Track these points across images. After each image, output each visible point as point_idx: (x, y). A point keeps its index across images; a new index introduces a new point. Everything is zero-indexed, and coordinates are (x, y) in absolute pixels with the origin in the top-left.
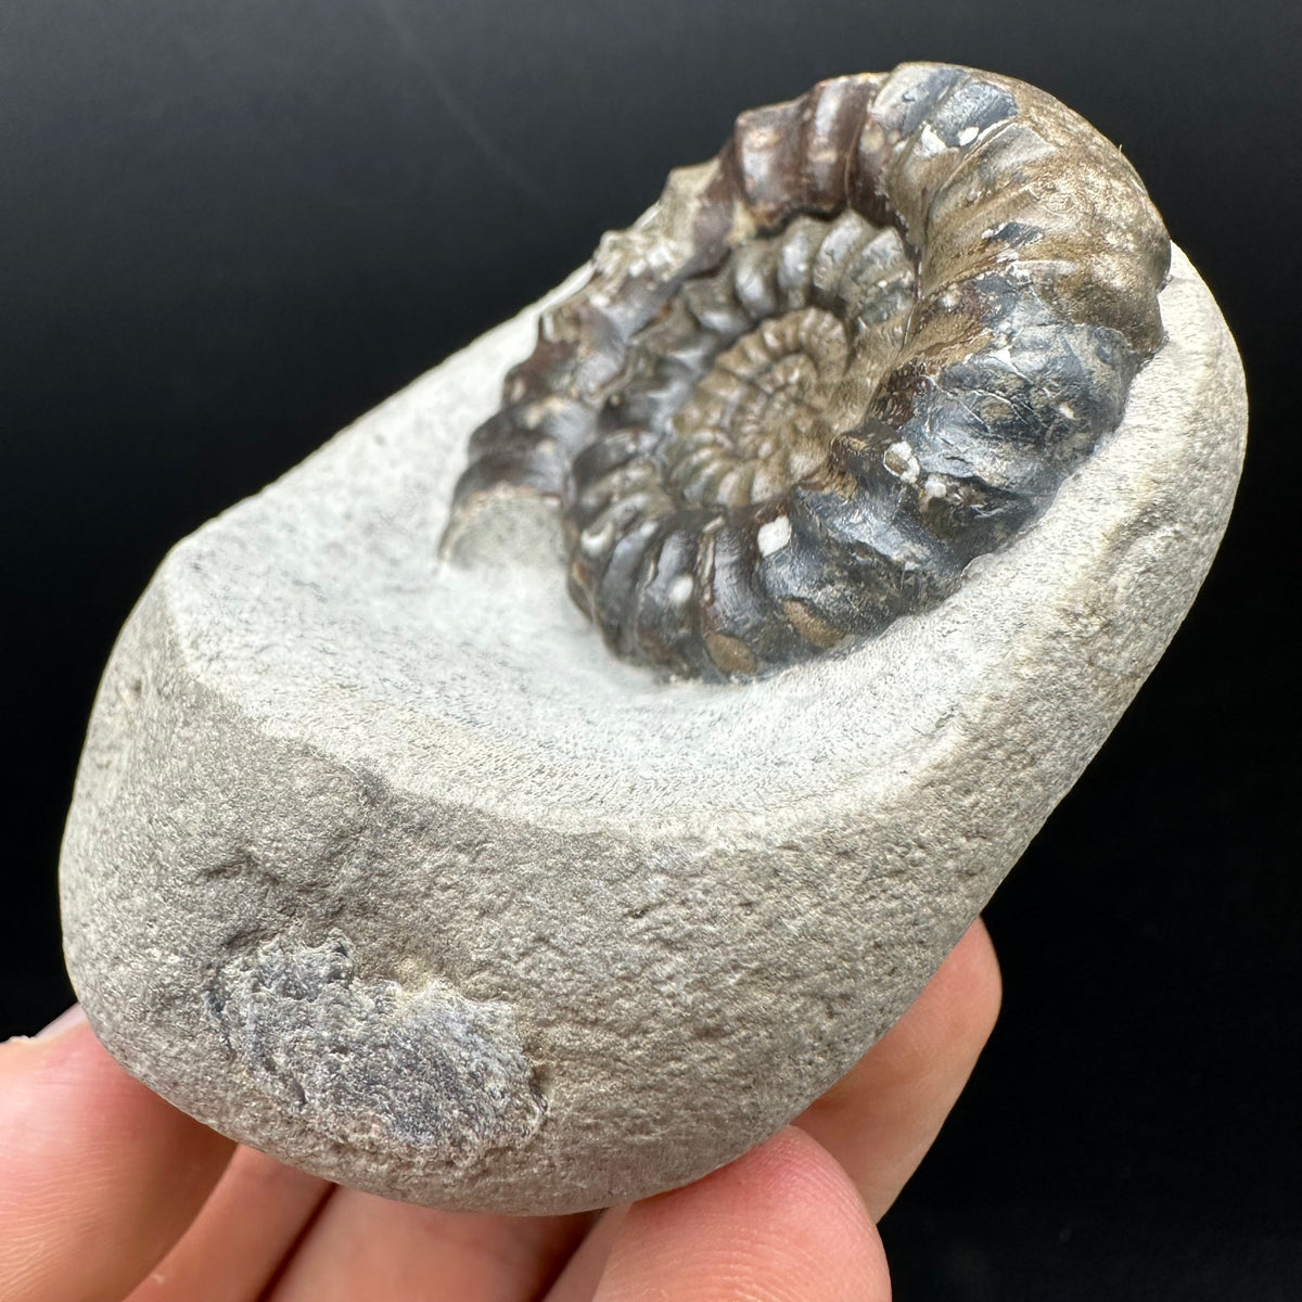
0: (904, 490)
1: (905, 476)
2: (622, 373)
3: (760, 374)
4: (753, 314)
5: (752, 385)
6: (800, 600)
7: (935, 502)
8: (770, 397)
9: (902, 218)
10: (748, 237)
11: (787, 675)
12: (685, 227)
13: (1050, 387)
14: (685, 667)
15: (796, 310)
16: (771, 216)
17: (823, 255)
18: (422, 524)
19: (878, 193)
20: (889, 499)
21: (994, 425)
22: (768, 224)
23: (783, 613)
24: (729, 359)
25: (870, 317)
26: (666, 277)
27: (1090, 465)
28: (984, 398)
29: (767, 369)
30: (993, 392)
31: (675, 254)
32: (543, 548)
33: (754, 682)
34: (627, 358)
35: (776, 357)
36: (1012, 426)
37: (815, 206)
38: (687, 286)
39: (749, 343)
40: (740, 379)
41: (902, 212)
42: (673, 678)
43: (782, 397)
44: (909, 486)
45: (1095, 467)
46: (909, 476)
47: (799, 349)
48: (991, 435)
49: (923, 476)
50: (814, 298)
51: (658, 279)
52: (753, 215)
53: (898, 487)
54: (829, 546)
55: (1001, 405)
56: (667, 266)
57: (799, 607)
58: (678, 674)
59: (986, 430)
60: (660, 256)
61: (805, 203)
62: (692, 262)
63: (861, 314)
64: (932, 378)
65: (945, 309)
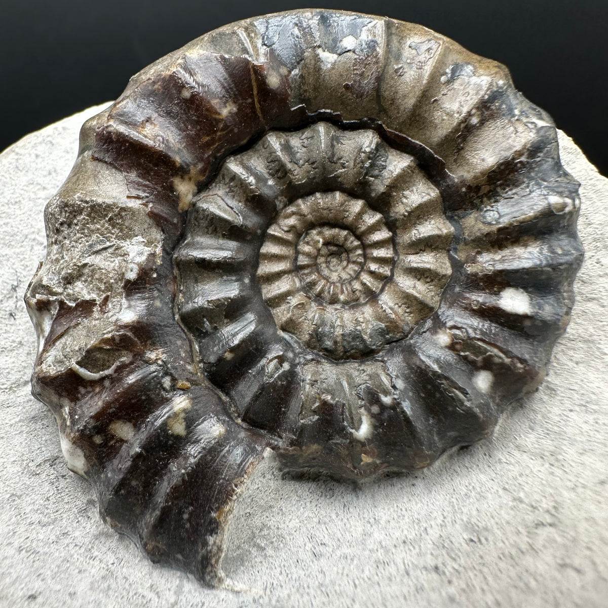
0: (568, 217)
1: (567, 210)
3: (296, 259)
5: (297, 269)
9: (329, 111)
10: (195, 194)
15: (284, 208)
16: (203, 171)
17: (289, 166)
19: (294, 109)
20: (560, 228)
25: (375, 172)
26: (158, 261)
28: (551, 148)
29: (296, 254)
30: (552, 143)
35: (296, 243)
40: (290, 271)
43: (321, 259)
44: (570, 213)
51: (155, 267)
52: (190, 180)
53: (565, 218)
56: (154, 255)
60: (139, 254)
62: (166, 239)
63: (366, 174)
64: (523, 159)
65: (474, 126)
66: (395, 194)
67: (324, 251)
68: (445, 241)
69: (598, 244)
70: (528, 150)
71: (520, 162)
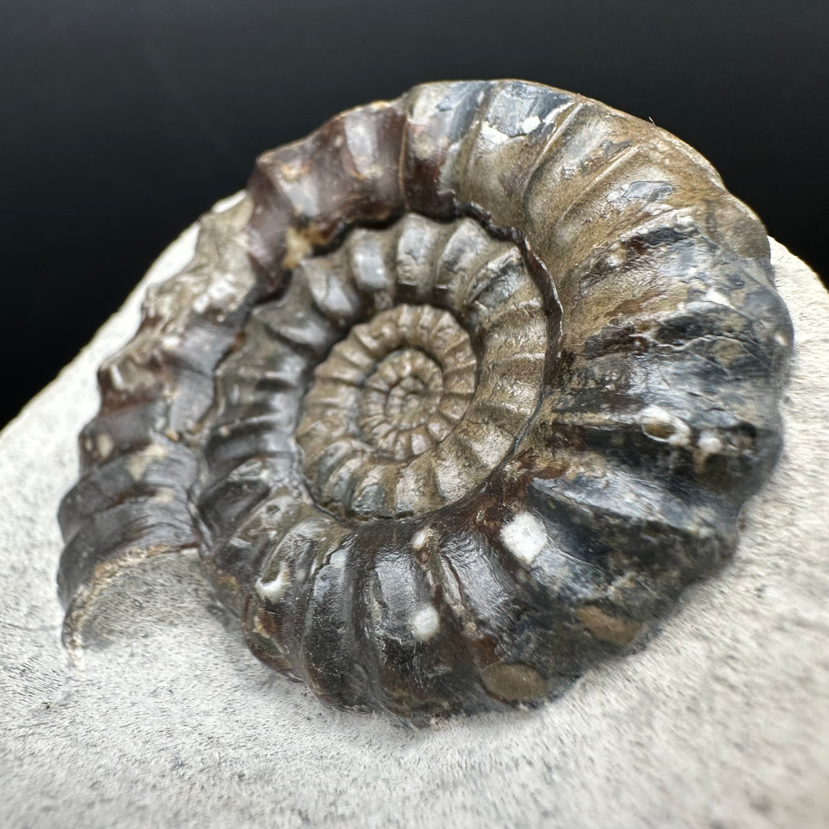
0: (675, 454)
1: (673, 440)
2: (214, 405)
3: (368, 375)
4: (342, 322)
5: (361, 386)
6: (595, 603)
7: (713, 459)
8: (387, 394)
9: (479, 207)
10: (306, 257)
11: (584, 685)
12: (235, 259)
13: (766, 319)
14: (446, 704)
15: (386, 309)
16: (325, 234)
17: (402, 256)
18: (33, 611)
19: (441, 192)
20: (656, 467)
21: (731, 367)
22: (322, 242)
23: (578, 621)
24: (328, 368)
25: (490, 299)
26: (233, 307)
27: (793, 386)
28: (714, 342)
29: (373, 370)
30: (721, 335)
31: (235, 284)
32: (189, 603)
33: (546, 704)
34: (215, 389)
35: (378, 356)
36: (746, 364)
37: (369, 217)
38: (256, 312)
39: (346, 349)
40: (349, 384)
41: (477, 201)
42: (433, 721)
43: (398, 392)
44: (680, 448)
45: (797, 386)
46: (680, 437)
47: (402, 344)
48: (730, 378)
49: (695, 434)
50: (405, 294)
51: (225, 311)
52: (307, 236)
53: (667, 453)
54: (611, 534)
55: (732, 345)
56: (232, 299)
57: (593, 611)
58: (437, 716)
59: (725, 374)
60: (220, 290)
61: (360, 216)
62: (254, 289)
63: (477, 298)
64: (647, 335)
65: (612, 269)
66: (496, 336)
67: (409, 383)
68: (514, 421)
69: (781, 562)
70: (659, 324)
71: (641, 339)
